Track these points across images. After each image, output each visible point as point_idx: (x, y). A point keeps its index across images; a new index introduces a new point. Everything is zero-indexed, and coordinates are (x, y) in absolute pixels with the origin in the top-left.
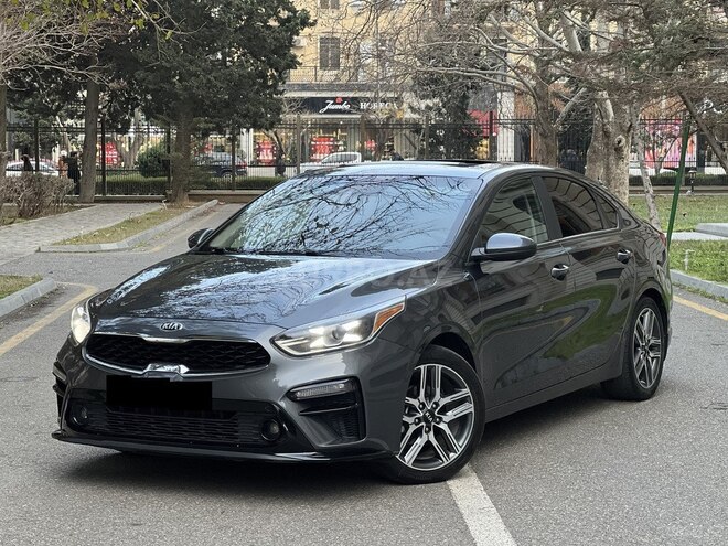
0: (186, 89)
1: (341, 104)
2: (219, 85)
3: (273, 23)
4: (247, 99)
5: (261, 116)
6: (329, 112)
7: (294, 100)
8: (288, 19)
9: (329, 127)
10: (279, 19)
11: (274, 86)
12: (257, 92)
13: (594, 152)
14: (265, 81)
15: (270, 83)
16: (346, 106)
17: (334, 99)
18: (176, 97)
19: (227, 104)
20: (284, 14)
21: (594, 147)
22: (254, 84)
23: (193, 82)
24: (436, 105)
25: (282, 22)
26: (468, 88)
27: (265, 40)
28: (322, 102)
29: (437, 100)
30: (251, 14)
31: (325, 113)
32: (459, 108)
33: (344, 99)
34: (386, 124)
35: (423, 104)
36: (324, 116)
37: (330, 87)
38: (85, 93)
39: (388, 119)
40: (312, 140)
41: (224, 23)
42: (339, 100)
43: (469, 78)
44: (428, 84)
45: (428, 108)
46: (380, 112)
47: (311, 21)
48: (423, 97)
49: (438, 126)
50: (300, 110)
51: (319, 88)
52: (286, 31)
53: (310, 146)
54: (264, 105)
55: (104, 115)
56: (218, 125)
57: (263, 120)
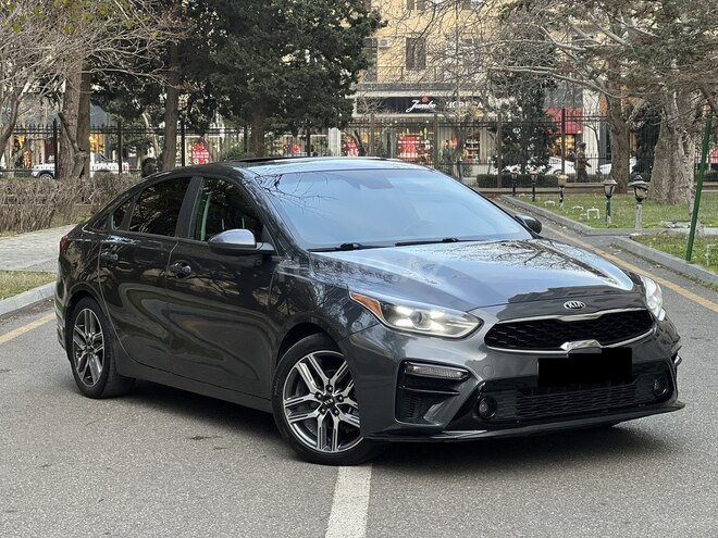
0: (258, 90)
1: (427, 103)
2: (291, 85)
3: (345, 24)
4: (319, 99)
5: (333, 115)
6: (415, 111)
7: (374, 99)
8: (359, 20)
9: (415, 127)
10: (350, 20)
11: (347, 85)
12: (329, 92)
13: (662, 148)
14: (337, 82)
15: (342, 83)
16: (432, 106)
17: (420, 98)
18: (249, 97)
19: (300, 104)
20: (355, 16)
21: (662, 143)
22: (325, 84)
23: (265, 83)
24: (511, 103)
25: (353, 23)
26: (543, 86)
27: (336, 42)
28: (409, 101)
29: (512, 99)
30: (322, 16)
31: (412, 112)
32: (535, 105)
33: (431, 98)
34: (465, 123)
35: (499, 103)
36: (411, 115)
37: (417, 87)
38: (165, 96)
39: (467, 117)
40: (398, 139)
41: (294, 26)
42: (425, 100)
43: (545, 76)
44: (503, 83)
45: (504, 106)
46: (458, 111)
47: (382, 21)
48: (499, 96)
49: (514, 124)
50: (380, 110)
51: (405, 87)
52: (357, 32)
53: (398, 145)
54: (336, 104)
55: (184, 116)
56: (291, 125)
57: (335, 120)
